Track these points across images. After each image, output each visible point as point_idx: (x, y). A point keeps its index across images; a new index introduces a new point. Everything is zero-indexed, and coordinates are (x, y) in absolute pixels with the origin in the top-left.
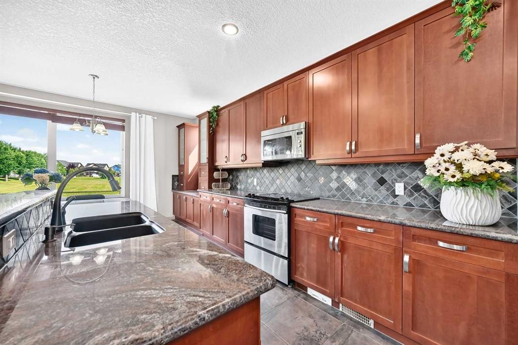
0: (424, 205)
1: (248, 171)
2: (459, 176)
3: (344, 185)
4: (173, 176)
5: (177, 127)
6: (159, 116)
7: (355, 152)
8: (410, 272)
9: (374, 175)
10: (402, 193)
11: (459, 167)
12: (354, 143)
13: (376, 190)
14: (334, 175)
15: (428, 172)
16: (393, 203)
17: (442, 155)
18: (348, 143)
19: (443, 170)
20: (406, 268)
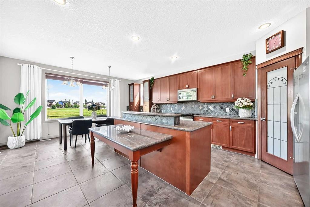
0: (235, 115)
1: (168, 105)
2: (242, 106)
3: (209, 109)
4: (127, 107)
5: (129, 84)
6: (122, 80)
7: (214, 99)
8: (231, 131)
9: (219, 106)
10: (228, 111)
11: (242, 104)
12: (214, 96)
13: (220, 110)
14: (206, 106)
15: (235, 105)
16: (226, 114)
17: (239, 101)
18: (212, 96)
19: (239, 104)
20: (231, 130)
